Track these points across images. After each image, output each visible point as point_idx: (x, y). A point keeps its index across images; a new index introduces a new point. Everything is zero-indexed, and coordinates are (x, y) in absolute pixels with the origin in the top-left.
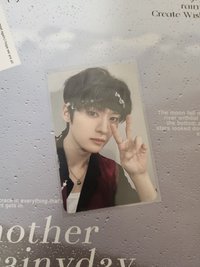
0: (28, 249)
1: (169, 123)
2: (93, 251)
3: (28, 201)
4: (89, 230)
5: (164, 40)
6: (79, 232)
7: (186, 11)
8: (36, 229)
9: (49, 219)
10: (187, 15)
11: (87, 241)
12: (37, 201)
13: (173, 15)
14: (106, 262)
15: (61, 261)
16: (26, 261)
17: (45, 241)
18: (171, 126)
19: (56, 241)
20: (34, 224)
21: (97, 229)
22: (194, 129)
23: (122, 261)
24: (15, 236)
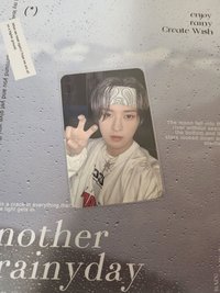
0: (39, 253)
1: (177, 132)
2: (103, 255)
3: (40, 205)
4: (99, 234)
5: (173, 54)
6: (89, 236)
7: (195, 27)
8: (47, 233)
9: (60, 223)
10: (196, 31)
11: (96, 245)
12: (49, 205)
13: (182, 31)
14: (115, 267)
15: (70, 265)
16: (36, 265)
17: (55, 245)
18: (179, 136)
19: (67, 245)
20: (45, 228)
21: (106, 234)
22: (202, 138)
23: (131, 266)
24: (26, 239)
